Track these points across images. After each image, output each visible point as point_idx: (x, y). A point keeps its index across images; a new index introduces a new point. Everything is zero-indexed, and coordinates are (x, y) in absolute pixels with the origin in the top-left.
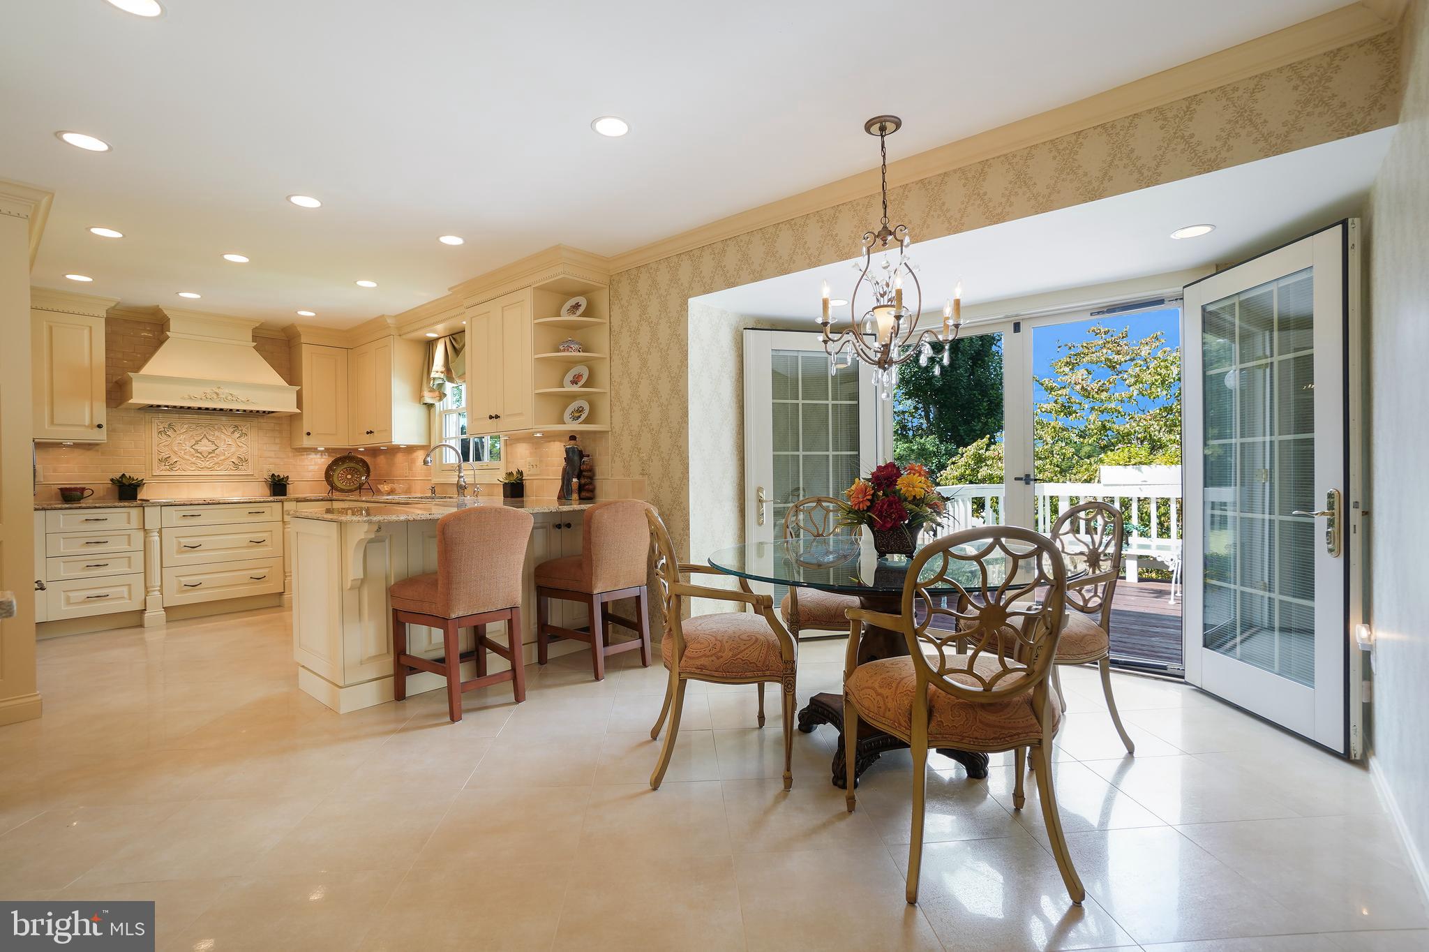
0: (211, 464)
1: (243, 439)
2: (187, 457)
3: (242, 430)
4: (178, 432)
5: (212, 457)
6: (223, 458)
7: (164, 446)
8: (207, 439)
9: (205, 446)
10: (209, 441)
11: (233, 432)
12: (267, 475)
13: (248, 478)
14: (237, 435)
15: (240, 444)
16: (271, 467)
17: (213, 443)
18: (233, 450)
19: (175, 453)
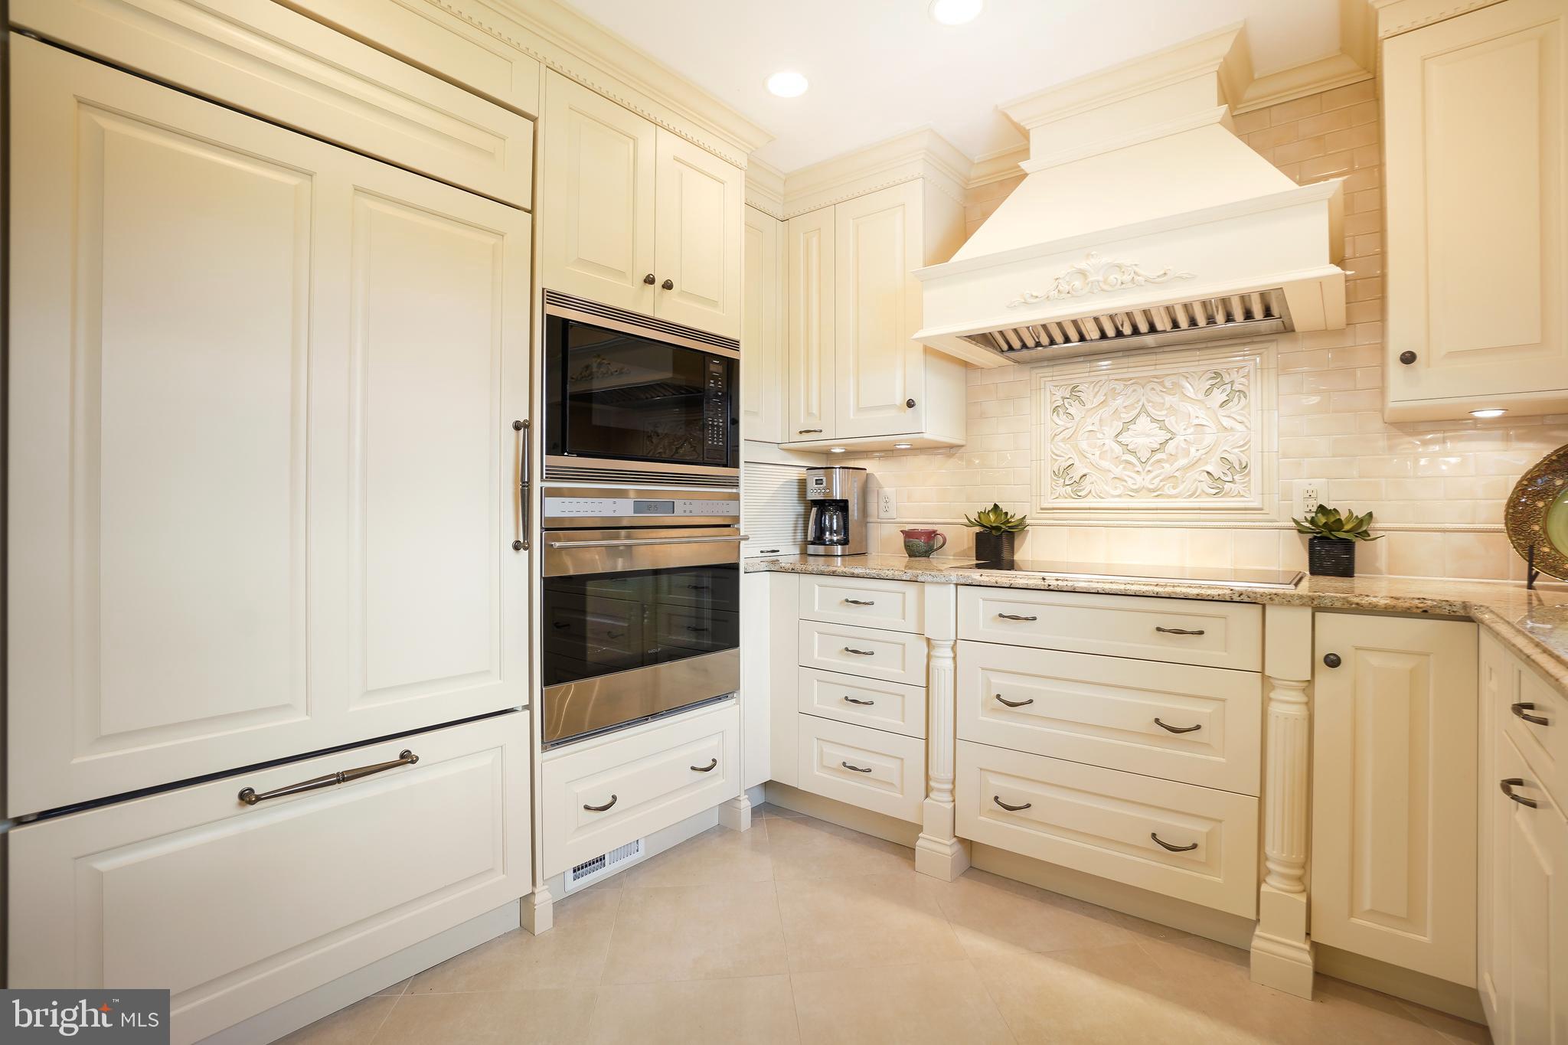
0: (1157, 481)
1: (1234, 407)
2: (1105, 464)
3: (1232, 383)
4: (1089, 406)
5: (1159, 461)
6: (1183, 462)
7: (1063, 440)
8: (1149, 415)
9: (1145, 434)
10: (1154, 420)
11: (1208, 392)
12: (1302, 511)
13: (1247, 517)
14: (1219, 396)
15: (1226, 422)
16: (1318, 484)
17: (1161, 424)
18: (1208, 440)
19: (1083, 455)
